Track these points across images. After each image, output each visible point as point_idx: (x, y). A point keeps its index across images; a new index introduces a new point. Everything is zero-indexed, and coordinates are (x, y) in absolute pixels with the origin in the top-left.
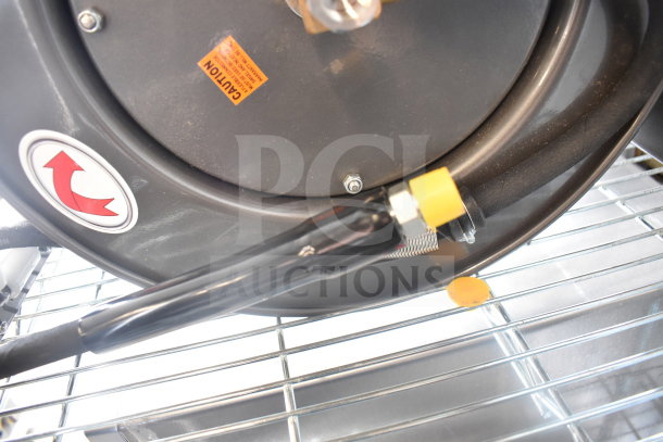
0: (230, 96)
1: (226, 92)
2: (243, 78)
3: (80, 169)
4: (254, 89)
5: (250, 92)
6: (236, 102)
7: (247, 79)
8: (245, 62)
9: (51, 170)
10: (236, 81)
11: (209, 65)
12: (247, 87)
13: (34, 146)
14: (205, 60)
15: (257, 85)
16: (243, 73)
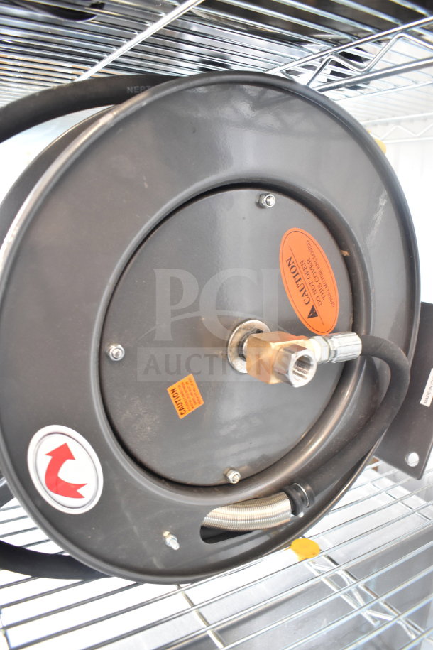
0: (179, 412)
1: (177, 409)
2: (190, 401)
3: (72, 458)
4: (195, 408)
5: (192, 410)
6: (181, 417)
7: (192, 402)
8: (194, 391)
9: (50, 458)
10: (186, 403)
11: (173, 391)
12: (191, 407)
13: (45, 438)
14: (172, 388)
15: (196, 407)
16: (191, 398)
